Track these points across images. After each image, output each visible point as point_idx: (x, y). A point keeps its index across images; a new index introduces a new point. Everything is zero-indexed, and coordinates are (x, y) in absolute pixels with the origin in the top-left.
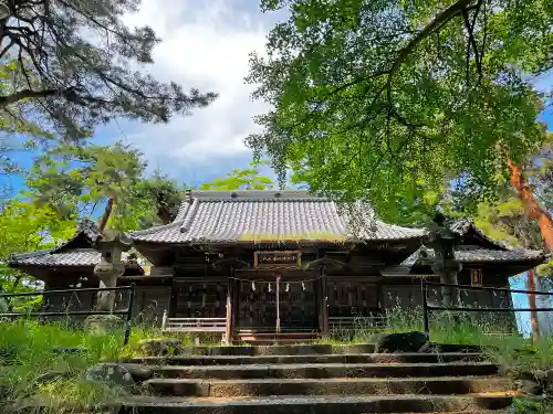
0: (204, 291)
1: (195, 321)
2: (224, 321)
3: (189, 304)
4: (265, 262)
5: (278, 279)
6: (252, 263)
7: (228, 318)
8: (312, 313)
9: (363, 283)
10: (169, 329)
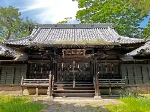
0: (42, 67)
1: (37, 81)
2: (49, 81)
3: (35, 72)
4: (68, 55)
5: (74, 62)
6: (61, 56)
7: (50, 79)
8: (89, 76)
9: (112, 63)
10: (24, 84)
